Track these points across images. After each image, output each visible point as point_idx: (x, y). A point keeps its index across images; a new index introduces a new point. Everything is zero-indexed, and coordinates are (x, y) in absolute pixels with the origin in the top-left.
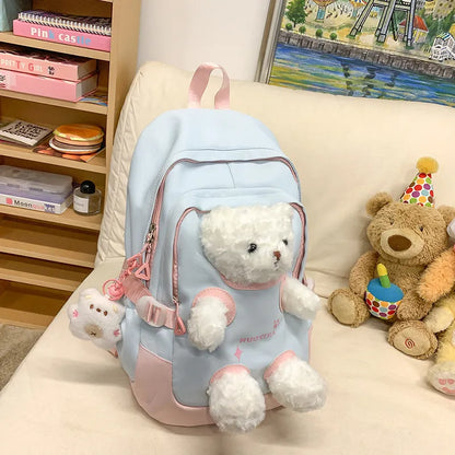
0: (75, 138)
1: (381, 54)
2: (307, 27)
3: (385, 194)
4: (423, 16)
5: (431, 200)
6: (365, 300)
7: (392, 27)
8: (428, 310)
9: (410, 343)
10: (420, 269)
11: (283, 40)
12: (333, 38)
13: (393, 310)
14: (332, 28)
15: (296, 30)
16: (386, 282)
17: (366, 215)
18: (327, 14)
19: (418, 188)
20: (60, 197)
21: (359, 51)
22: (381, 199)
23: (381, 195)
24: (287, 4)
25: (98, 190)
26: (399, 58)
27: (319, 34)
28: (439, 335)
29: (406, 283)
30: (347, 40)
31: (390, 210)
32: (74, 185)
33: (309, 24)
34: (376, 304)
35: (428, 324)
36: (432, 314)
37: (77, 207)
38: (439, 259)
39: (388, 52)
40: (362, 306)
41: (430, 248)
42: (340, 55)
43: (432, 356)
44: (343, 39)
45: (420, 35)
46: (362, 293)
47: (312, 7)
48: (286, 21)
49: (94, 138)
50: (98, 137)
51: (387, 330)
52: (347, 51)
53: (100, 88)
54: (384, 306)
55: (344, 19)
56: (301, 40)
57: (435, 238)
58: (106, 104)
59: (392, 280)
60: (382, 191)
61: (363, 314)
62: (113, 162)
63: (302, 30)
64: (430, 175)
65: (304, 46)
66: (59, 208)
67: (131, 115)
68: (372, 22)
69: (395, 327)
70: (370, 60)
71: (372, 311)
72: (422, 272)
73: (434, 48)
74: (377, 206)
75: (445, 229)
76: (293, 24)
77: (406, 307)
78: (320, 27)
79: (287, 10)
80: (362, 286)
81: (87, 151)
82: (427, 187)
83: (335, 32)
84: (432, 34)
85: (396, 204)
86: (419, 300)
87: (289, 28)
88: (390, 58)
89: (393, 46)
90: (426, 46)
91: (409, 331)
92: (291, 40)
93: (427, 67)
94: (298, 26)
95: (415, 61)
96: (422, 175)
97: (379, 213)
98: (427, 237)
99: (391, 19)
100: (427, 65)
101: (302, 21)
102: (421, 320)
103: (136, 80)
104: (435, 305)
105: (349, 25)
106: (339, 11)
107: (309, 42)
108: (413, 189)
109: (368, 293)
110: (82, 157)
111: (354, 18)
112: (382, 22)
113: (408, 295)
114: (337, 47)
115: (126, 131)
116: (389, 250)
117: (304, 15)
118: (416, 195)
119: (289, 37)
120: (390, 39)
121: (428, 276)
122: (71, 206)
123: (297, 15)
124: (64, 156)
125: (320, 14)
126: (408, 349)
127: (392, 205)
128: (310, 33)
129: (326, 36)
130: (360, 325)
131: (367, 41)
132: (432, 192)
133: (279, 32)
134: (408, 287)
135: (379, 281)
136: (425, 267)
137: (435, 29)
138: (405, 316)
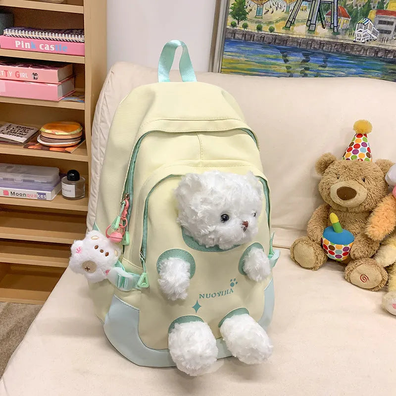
0: (60, 133)
1: (313, 40)
2: (248, 23)
3: (330, 154)
4: (345, 6)
5: (369, 155)
6: (321, 245)
7: (320, 18)
8: (376, 249)
9: (364, 278)
10: (366, 215)
11: (229, 36)
12: (272, 30)
13: (347, 251)
14: (270, 23)
15: (240, 27)
16: (339, 228)
17: (317, 175)
18: (264, 11)
19: (357, 146)
20: (49, 186)
21: (294, 40)
22: (326, 159)
23: (326, 156)
24: (231, 6)
25: (82, 178)
26: (329, 43)
27: (259, 29)
28: (388, 269)
29: (355, 228)
30: (284, 31)
31: (335, 167)
32: (61, 175)
33: (252, 21)
34: (332, 248)
35: (378, 260)
36: (381, 251)
37: (66, 193)
38: (381, 204)
39: (318, 39)
40: (319, 251)
41: (373, 195)
42: (279, 44)
43: (384, 287)
44: (280, 31)
45: (344, 22)
46: (319, 240)
47: (251, 6)
48: (231, 19)
49: (75, 132)
50: (77, 131)
51: (343, 270)
52: (284, 41)
53: (77, 89)
54: (339, 249)
55: (279, 14)
56: (244, 35)
57: (376, 187)
58: (84, 101)
59: (343, 227)
60: (327, 152)
61: (322, 257)
62: (94, 150)
63: (245, 26)
64: (365, 135)
65: (248, 39)
66: (50, 195)
67: (105, 108)
68: (303, 15)
69: (351, 266)
70: (304, 46)
71: (329, 255)
72: (367, 218)
73: (356, 32)
74: (324, 165)
75: (384, 178)
76: (237, 22)
77: (357, 248)
78: (260, 22)
79: (231, 10)
80: (318, 234)
81: (70, 143)
82: (364, 145)
83: (273, 26)
84: (354, 21)
85: (340, 162)
86: (368, 240)
87: (233, 25)
88: (321, 44)
89: (322, 33)
90: (349, 31)
91: (363, 267)
92: (237, 36)
93: (352, 48)
94: (242, 23)
95: (342, 44)
96: (359, 135)
97: (327, 170)
98: (369, 186)
99: (319, 11)
100: (352, 47)
101: (245, 18)
102: (372, 257)
103: (108, 79)
104: (382, 243)
105: (284, 19)
106: (274, 8)
107: (252, 35)
108: (353, 148)
109: (324, 239)
110: (67, 149)
111: (287, 12)
112: (311, 14)
113: (359, 237)
114: (276, 38)
115: (102, 122)
116: (338, 200)
117: (245, 14)
118: (356, 152)
119: (234, 33)
120: (319, 28)
121: (373, 219)
122: (60, 193)
123: (240, 13)
124: (51, 149)
125: (259, 12)
126: (364, 284)
127: (336, 162)
128: (252, 28)
129: (266, 29)
130: (320, 267)
131: (300, 31)
132: (369, 149)
133: (225, 30)
135: (332, 228)
136: (370, 212)
137: (356, 16)
138: (357, 255)
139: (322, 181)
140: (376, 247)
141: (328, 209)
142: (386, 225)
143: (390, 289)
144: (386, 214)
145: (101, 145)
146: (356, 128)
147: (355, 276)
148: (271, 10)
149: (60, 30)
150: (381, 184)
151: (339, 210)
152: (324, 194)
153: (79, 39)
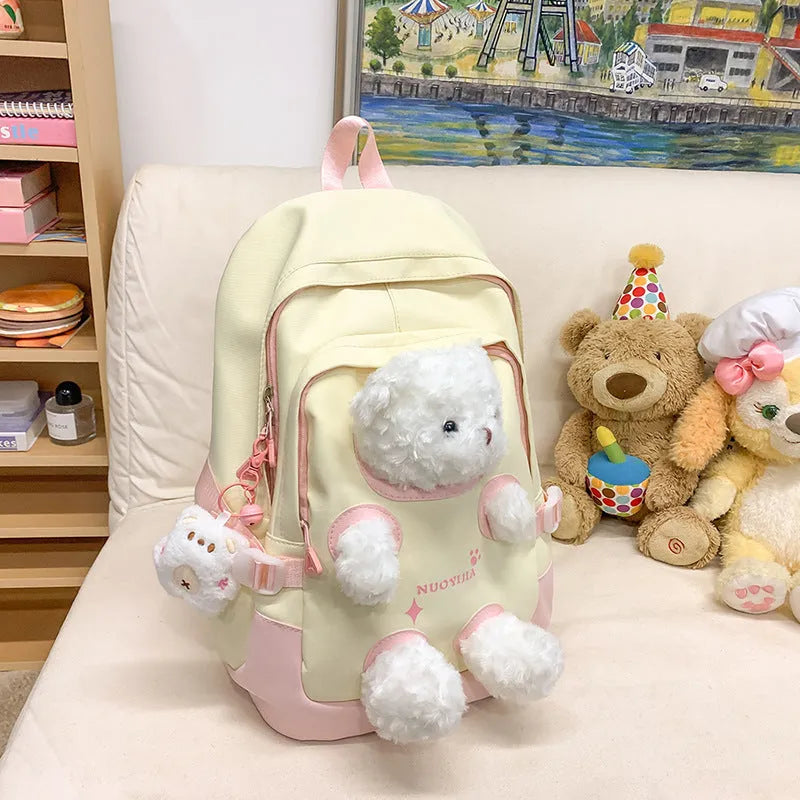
0: (35, 309)
1: (533, 90)
2: (406, 62)
3: (587, 311)
4: (589, 19)
5: (662, 307)
6: (588, 491)
7: (543, 44)
8: (694, 486)
9: (676, 545)
10: (666, 423)
11: (368, 89)
12: (451, 73)
13: (638, 498)
14: (448, 58)
15: (387, 69)
16: (617, 454)
17: (563, 355)
18: (434, 36)
19: (639, 292)
20: (22, 421)
21: (497, 91)
22: (581, 321)
23: (581, 315)
24: (367, 28)
25: (87, 397)
26: (563, 94)
27: (427, 71)
28: (719, 523)
29: (649, 450)
30: (475, 74)
31: (599, 336)
32: (43, 395)
33: (411, 57)
34: (609, 493)
35: (699, 508)
36: (701, 491)
37: (57, 433)
38: (696, 400)
39: (543, 86)
41: (678, 384)
42: (467, 100)
43: (716, 559)
44: (468, 74)
45: (589, 51)
46: (582, 481)
47: (408, 30)
48: (369, 56)
49: (69, 304)
50: (73, 301)
51: (635, 534)
52: (478, 93)
53: (63, 215)
54: (623, 494)
55: (463, 41)
56: (398, 85)
57: (683, 367)
58: (84, 239)
59: (626, 450)
60: (581, 307)
61: (592, 514)
62: (111, 336)
63: (399, 68)
64: (653, 270)
65: (406, 94)
66: (24, 440)
67: (132, 249)
68: (511, 40)
69: (648, 524)
70: (516, 102)
71: (604, 507)
72: (670, 428)
73: (614, 70)
74: (577, 335)
75: (696, 349)
76: (381, 60)
77: (658, 489)
78: (427, 58)
79: (367, 38)
80: (579, 469)
81: (59, 328)
82: (653, 288)
83: (454, 64)
84: (608, 48)
86: (677, 471)
87: (375, 67)
88: (550, 96)
89: (550, 75)
90: (600, 68)
91: (671, 525)
92: (383, 87)
93: (609, 106)
94: (391, 62)
95: (589, 97)
96: (642, 271)
97: (583, 344)
99: (540, 31)
100: (608, 102)
101: (396, 53)
102: (686, 504)
103: (131, 192)
104: (703, 476)
105: (473, 50)
106: (452, 29)
107: (413, 86)
108: (632, 296)
109: (591, 478)
110: (52, 341)
111: (479, 36)
112: (526, 37)
113: (658, 468)
114: (460, 88)
115: (130, 278)
116: (610, 401)
117: (397, 43)
118: (637, 303)
119: (378, 82)
120: (543, 64)
121: (684, 429)
122: (44, 433)
123: (386, 41)
124: (18, 344)
125: (424, 38)
126: (678, 556)
127: (601, 327)
128: (413, 71)
129: (439, 72)
131: (506, 72)
132: (661, 296)
133: (360, 78)
134: (655, 455)
135: (605, 455)
136: (675, 417)
137: (612, 37)
138: (659, 502)
139: (574, 366)
140: (691, 482)
141: (590, 419)
142: (708, 439)
143: (727, 561)
144: (705, 417)
145: (129, 327)
146: (633, 258)
147: (659, 543)
148: (446, 35)
149: (17, 94)
150: (691, 362)
151: (613, 419)
152: (580, 392)
153: (62, 110)
